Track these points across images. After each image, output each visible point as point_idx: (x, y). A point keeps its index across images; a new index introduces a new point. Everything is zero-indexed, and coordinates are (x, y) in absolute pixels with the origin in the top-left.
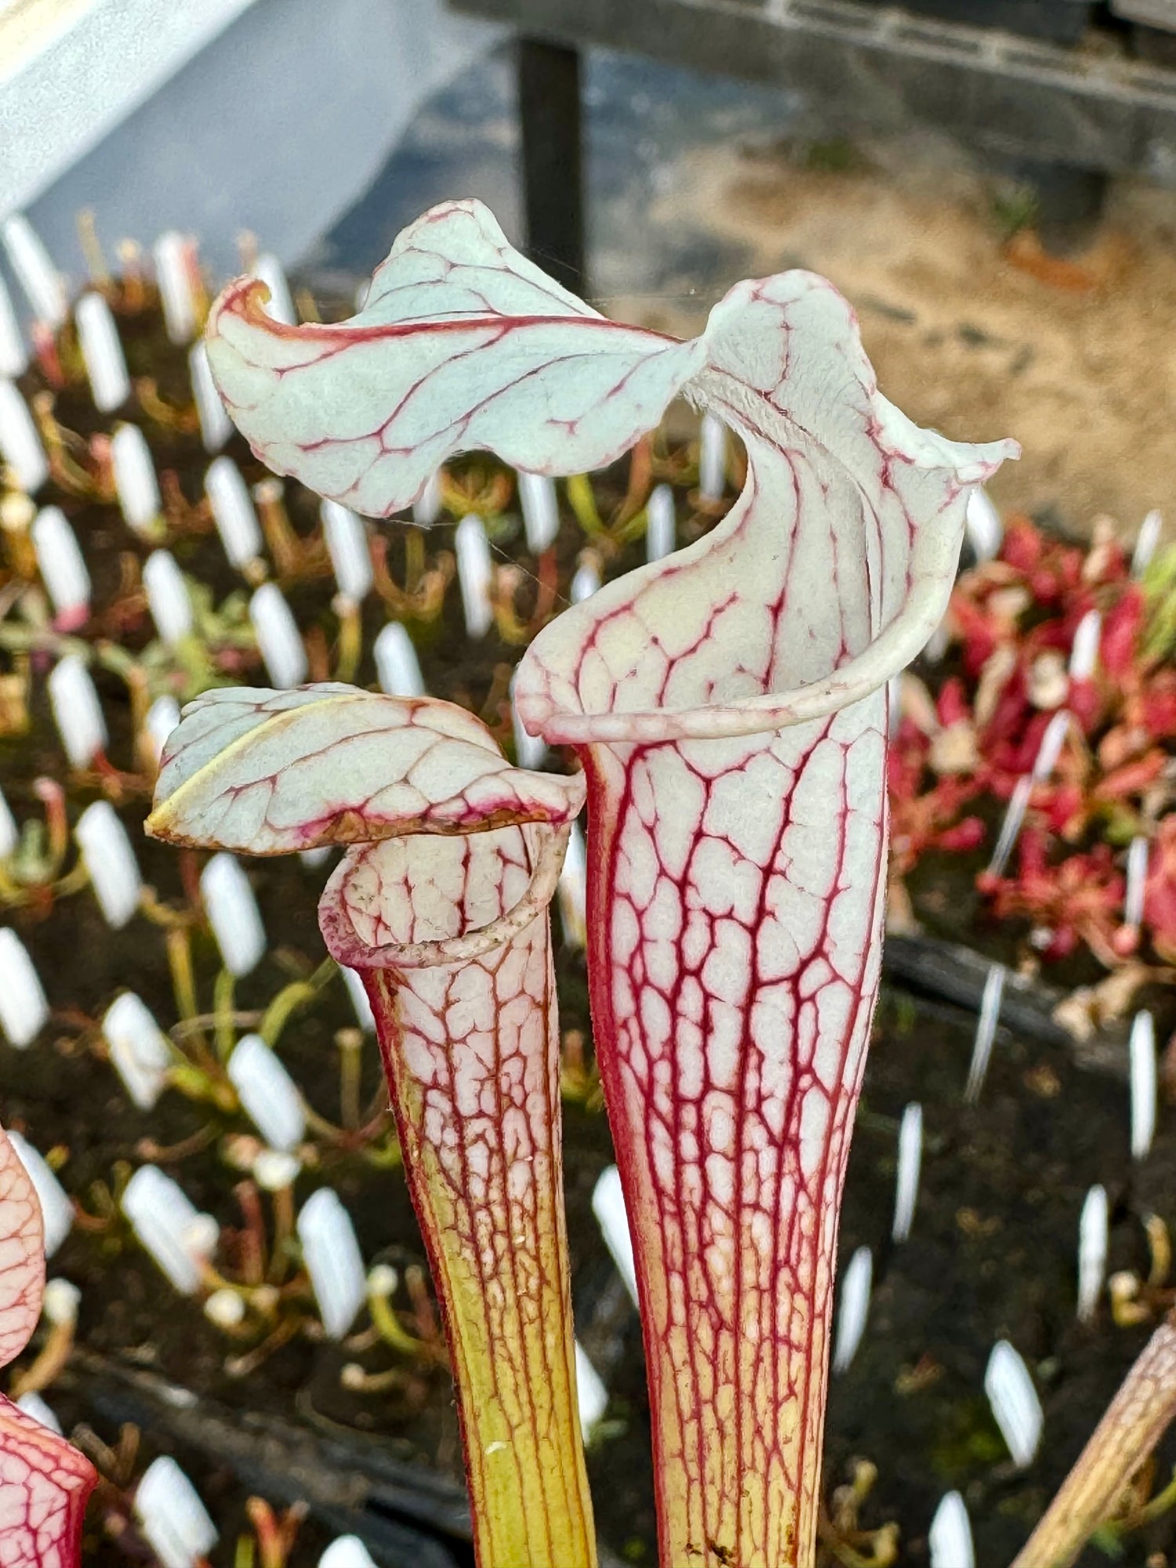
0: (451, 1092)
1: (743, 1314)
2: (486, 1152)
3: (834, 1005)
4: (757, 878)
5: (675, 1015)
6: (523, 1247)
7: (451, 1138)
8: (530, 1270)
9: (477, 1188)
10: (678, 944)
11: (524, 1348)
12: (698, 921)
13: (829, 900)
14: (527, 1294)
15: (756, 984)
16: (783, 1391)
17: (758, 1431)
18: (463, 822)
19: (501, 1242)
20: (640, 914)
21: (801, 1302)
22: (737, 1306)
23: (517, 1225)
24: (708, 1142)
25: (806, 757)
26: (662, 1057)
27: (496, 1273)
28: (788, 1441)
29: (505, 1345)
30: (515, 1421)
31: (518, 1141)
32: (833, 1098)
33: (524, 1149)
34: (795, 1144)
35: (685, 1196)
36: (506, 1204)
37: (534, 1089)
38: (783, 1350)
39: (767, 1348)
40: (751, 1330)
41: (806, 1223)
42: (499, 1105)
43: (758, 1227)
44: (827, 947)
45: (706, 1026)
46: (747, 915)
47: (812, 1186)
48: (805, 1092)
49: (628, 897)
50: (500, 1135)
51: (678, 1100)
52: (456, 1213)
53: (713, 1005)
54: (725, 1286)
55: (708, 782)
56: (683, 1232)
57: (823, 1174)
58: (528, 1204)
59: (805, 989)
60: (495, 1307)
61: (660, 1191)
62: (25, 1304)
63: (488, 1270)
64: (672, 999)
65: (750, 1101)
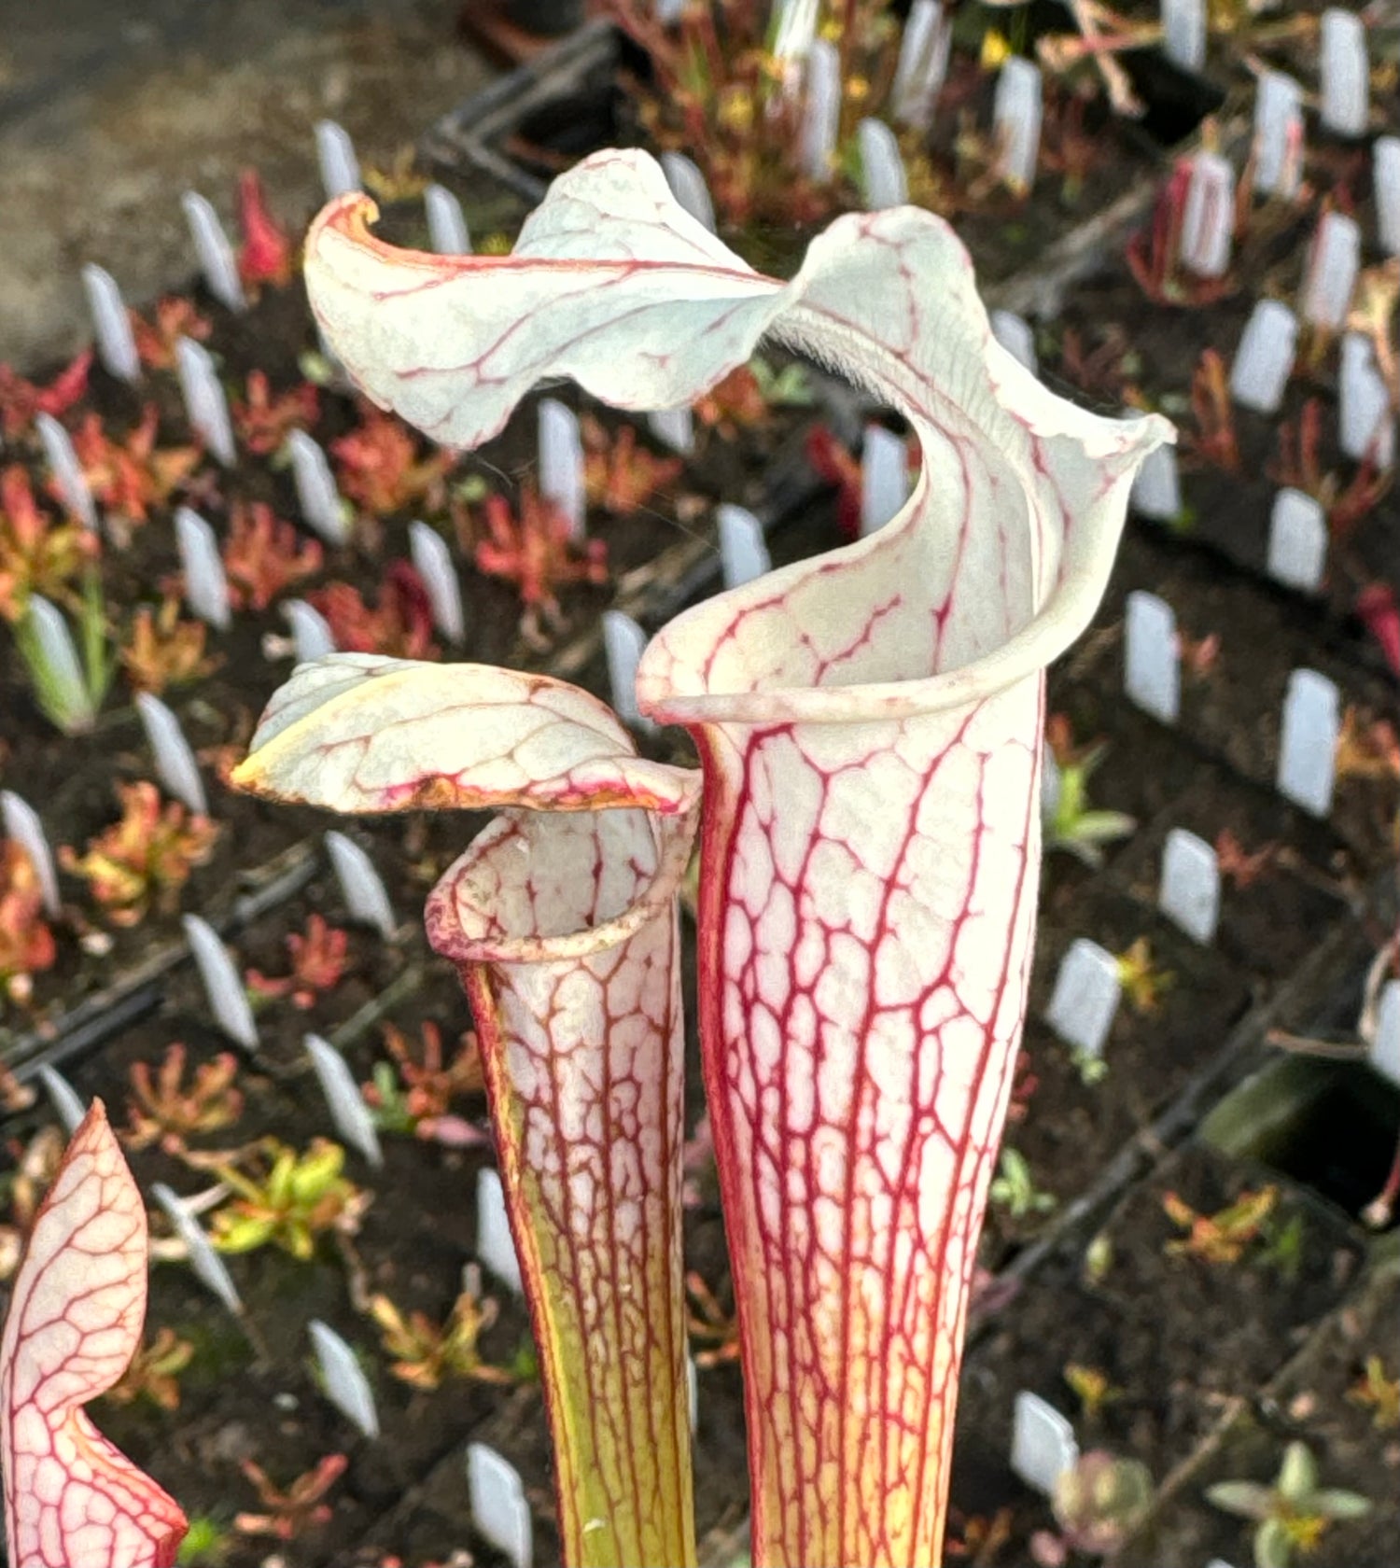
0: (554, 1112)
1: (850, 1385)
2: (591, 1184)
3: (961, 1043)
4: (878, 891)
5: (785, 1036)
6: (630, 1297)
7: (552, 1163)
8: (636, 1324)
9: (579, 1224)
10: (791, 957)
11: (626, 1412)
12: (813, 933)
13: (958, 923)
14: (633, 1352)
15: (873, 1009)
16: (892, 1476)
17: (863, 1518)
18: (562, 800)
19: (605, 1288)
20: (753, 923)
21: (915, 1378)
22: (843, 1373)
23: (623, 1271)
24: (817, 1183)
25: (936, 763)
26: (771, 1083)
27: (599, 1324)
28: (897, 1535)
29: (607, 1408)
30: (616, 1495)
31: (627, 1178)
32: (960, 1149)
33: (634, 1187)
34: (914, 1195)
35: (792, 1243)
36: (612, 1245)
37: (649, 1123)
38: (893, 1430)
39: (875, 1425)
40: (858, 1401)
41: (924, 1288)
42: (606, 1133)
43: (869, 1284)
44: (953, 976)
45: (818, 1052)
46: (866, 930)
47: (932, 1247)
48: (925, 1137)
49: (742, 904)
50: (607, 1167)
51: (786, 1134)
52: (557, 1252)
53: (828, 1031)
54: (830, 1349)
55: (825, 778)
56: (789, 1286)
57: (945, 1234)
58: (637, 1248)
59: (928, 1021)
60: (597, 1361)
61: (766, 1237)
62: (123, 1327)
63: (590, 1318)
64: (783, 1018)
65: (863, 1141)
